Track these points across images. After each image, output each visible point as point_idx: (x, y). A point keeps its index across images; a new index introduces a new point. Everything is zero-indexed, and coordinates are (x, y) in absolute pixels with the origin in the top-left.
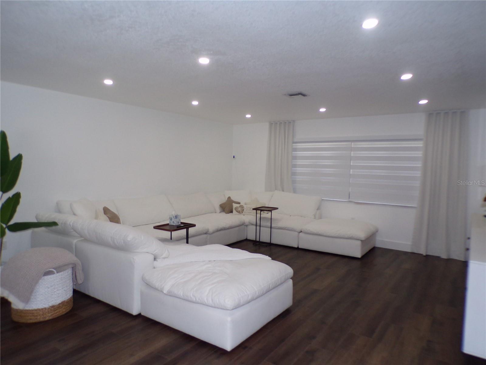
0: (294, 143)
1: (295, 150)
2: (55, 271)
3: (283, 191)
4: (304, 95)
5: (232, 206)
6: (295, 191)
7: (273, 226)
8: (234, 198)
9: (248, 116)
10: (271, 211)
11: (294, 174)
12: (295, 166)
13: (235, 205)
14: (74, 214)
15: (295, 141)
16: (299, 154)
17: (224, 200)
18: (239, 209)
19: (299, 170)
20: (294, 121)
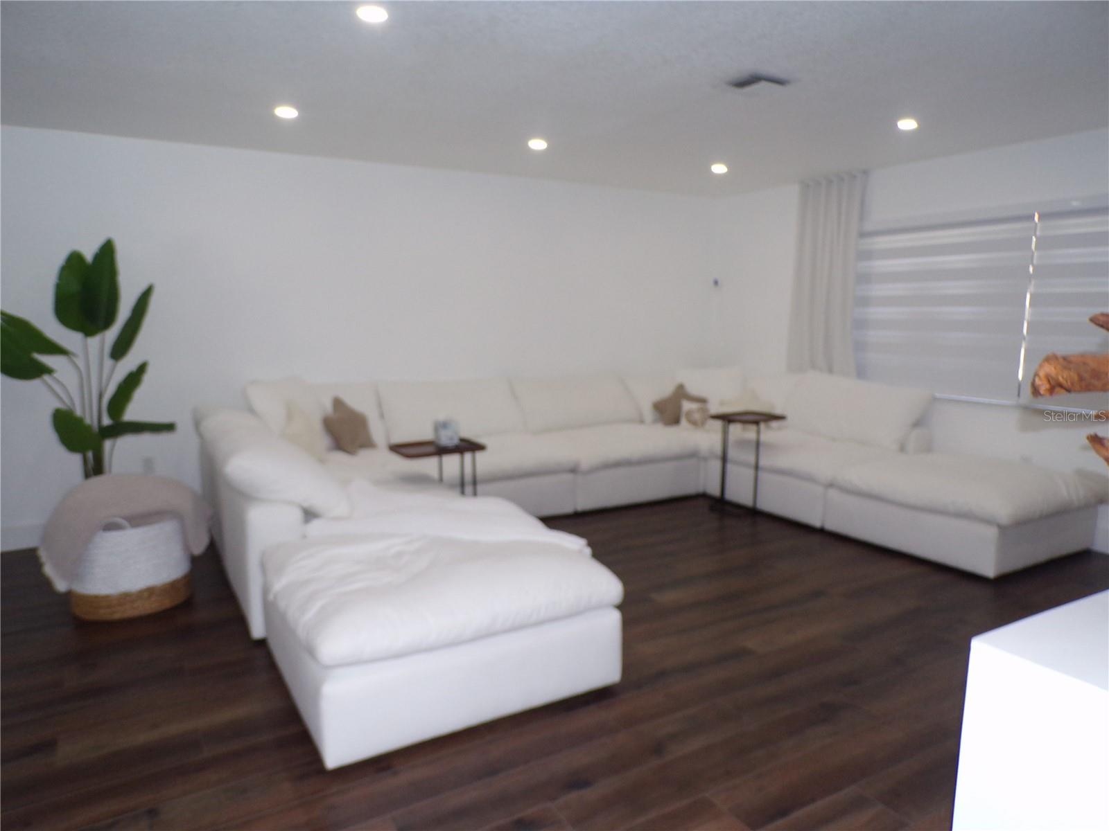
0: (863, 235)
1: (867, 255)
2: (124, 523)
3: (830, 370)
4: (779, 82)
5: (679, 408)
6: (861, 372)
7: (762, 463)
8: (693, 389)
9: (719, 169)
10: (757, 423)
11: (861, 324)
12: (864, 301)
13: (687, 406)
14: (251, 411)
15: (869, 227)
16: (882, 265)
17: (666, 390)
18: (697, 416)
19: (877, 312)
20: (865, 173)
